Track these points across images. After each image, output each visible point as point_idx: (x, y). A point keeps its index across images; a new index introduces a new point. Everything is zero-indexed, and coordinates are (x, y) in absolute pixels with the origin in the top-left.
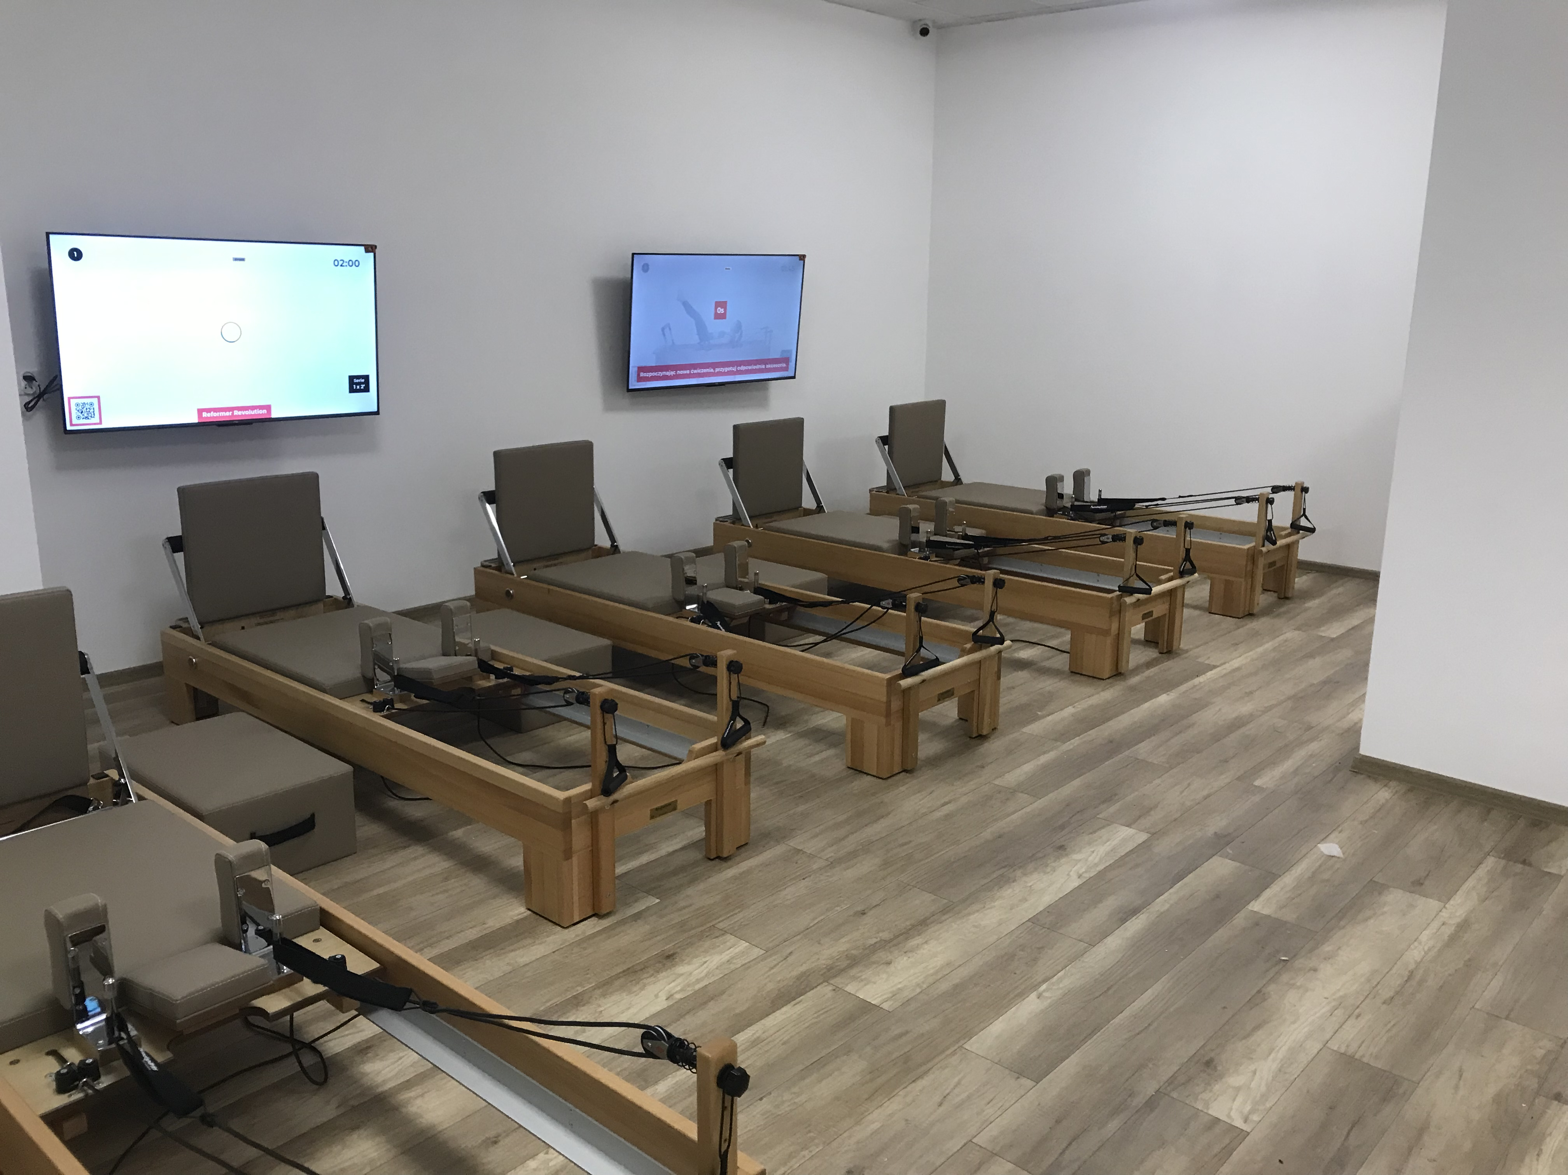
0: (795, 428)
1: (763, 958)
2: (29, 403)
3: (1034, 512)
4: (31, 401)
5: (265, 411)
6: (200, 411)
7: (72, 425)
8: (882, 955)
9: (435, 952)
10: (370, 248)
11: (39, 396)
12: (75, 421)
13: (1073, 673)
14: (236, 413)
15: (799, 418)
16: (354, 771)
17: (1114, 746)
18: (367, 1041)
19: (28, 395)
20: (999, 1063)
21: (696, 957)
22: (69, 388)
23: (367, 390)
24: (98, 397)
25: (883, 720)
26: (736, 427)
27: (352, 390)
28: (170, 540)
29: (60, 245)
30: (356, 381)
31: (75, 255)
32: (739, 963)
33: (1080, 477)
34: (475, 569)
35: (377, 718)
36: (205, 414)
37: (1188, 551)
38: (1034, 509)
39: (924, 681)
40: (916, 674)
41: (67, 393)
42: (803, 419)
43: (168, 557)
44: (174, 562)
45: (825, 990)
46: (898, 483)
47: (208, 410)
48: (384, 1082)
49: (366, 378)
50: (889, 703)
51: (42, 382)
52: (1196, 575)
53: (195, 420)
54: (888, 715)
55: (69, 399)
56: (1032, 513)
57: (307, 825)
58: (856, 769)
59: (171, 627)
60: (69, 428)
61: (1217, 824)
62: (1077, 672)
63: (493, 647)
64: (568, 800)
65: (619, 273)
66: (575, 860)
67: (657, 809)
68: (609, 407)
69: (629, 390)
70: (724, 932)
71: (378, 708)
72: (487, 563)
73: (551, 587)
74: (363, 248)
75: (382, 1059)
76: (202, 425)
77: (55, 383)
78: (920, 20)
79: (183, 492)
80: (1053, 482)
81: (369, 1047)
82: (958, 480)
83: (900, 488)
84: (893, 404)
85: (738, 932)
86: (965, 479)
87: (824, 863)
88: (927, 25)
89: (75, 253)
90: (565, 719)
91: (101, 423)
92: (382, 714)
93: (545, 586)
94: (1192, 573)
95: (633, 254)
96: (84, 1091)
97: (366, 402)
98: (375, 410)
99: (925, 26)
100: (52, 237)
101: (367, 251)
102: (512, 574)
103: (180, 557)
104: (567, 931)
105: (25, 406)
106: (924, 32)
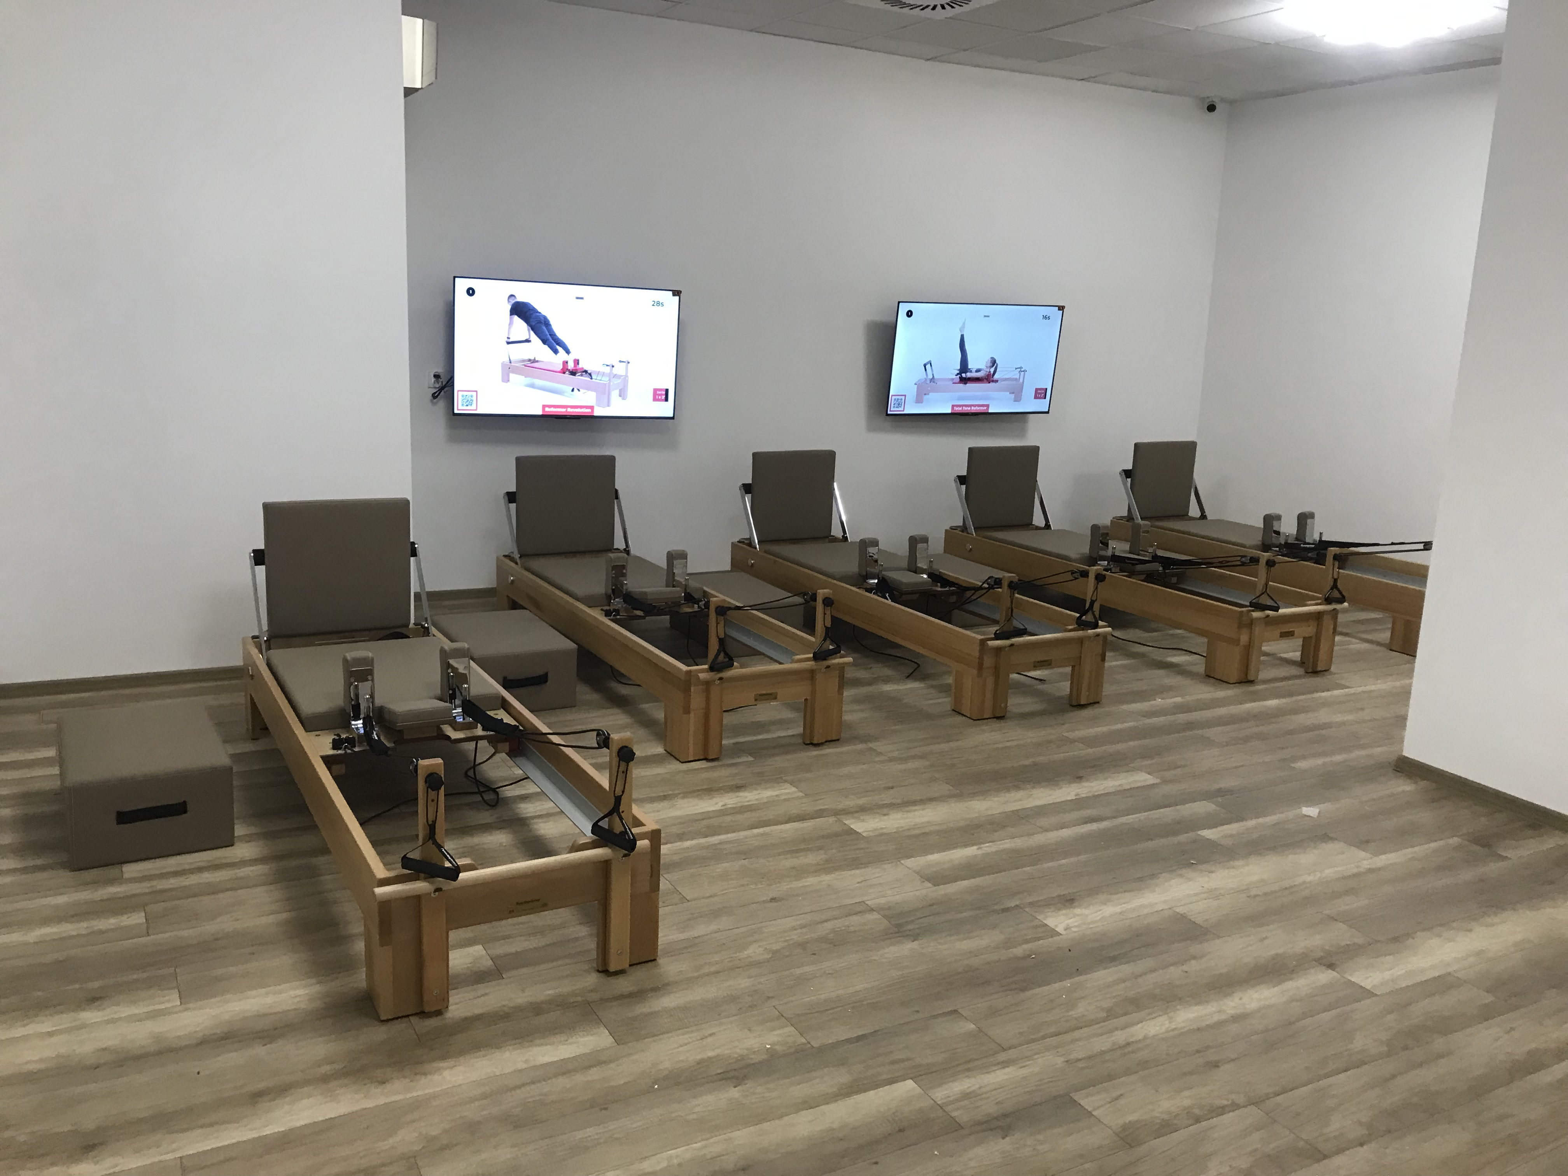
0: (1032, 453)
1: (802, 798)
2: (435, 393)
3: (1248, 546)
4: (436, 392)
5: (589, 410)
6: (544, 406)
7: (458, 410)
8: (885, 811)
9: (594, 761)
10: (676, 293)
11: (441, 389)
12: (460, 407)
13: (1208, 676)
14: (569, 410)
15: (1036, 446)
16: (578, 649)
17: (1190, 726)
18: (528, 794)
19: (435, 388)
20: (917, 873)
21: (756, 790)
22: (459, 384)
23: (666, 399)
24: (476, 391)
25: (975, 672)
26: (970, 449)
27: (655, 399)
28: (508, 494)
29: (462, 285)
30: (658, 392)
31: (471, 292)
32: (783, 798)
33: (1304, 519)
34: (732, 543)
35: (606, 621)
36: (547, 409)
37: (1335, 581)
38: (1247, 542)
39: (1012, 645)
40: (1008, 638)
41: (457, 386)
42: (1039, 447)
43: (505, 505)
44: (508, 510)
45: (832, 820)
46: (1137, 514)
47: (550, 406)
48: (526, 813)
49: (667, 391)
50: (981, 658)
51: (444, 380)
52: (1346, 604)
53: (540, 413)
54: (980, 667)
55: (458, 391)
56: (1245, 547)
57: (542, 679)
58: (957, 712)
59: (504, 556)
60: (456, 411)
61: (1226, 783)
62: (1211, 676)
63: (705, 589)
64: (689, 673)
65: (882, 317)
66: (692, 715)
67: (760, 695)
68: (871, 428)
69: (887, 415)
70: (786, 781)
71: (608, 614)
72: (743, 540)
73: (777, 559)
74: (671, 292)
75: (532, 804)
76: (544, 417)
77: (451, 381)
78: (1208, 98)
79: (519, 460)
80: (1269, 520)
81: (528, 797)
82: (1203, 516)
83: (1137, 518)
84: (1138, 441)
85: (792, 783)
86: (1210, 515)
87: (886, 758)
88: (1213, 101)
89: (471, 293)
90: (764, 654)
91: (476, 410)
92: (609, 618)
93: (771, 557)
94: (1341, 601)
95: (899, 302)
96: (345, 750)
97: (666, 409)
98: (672, 416)
99: (1212, 103)
100: (456, 279)
101: (674, 295)
102: (756, 548)
103: (513, 506)
104: (681, 764)
105: (432, 395)
106: (1211, 108)
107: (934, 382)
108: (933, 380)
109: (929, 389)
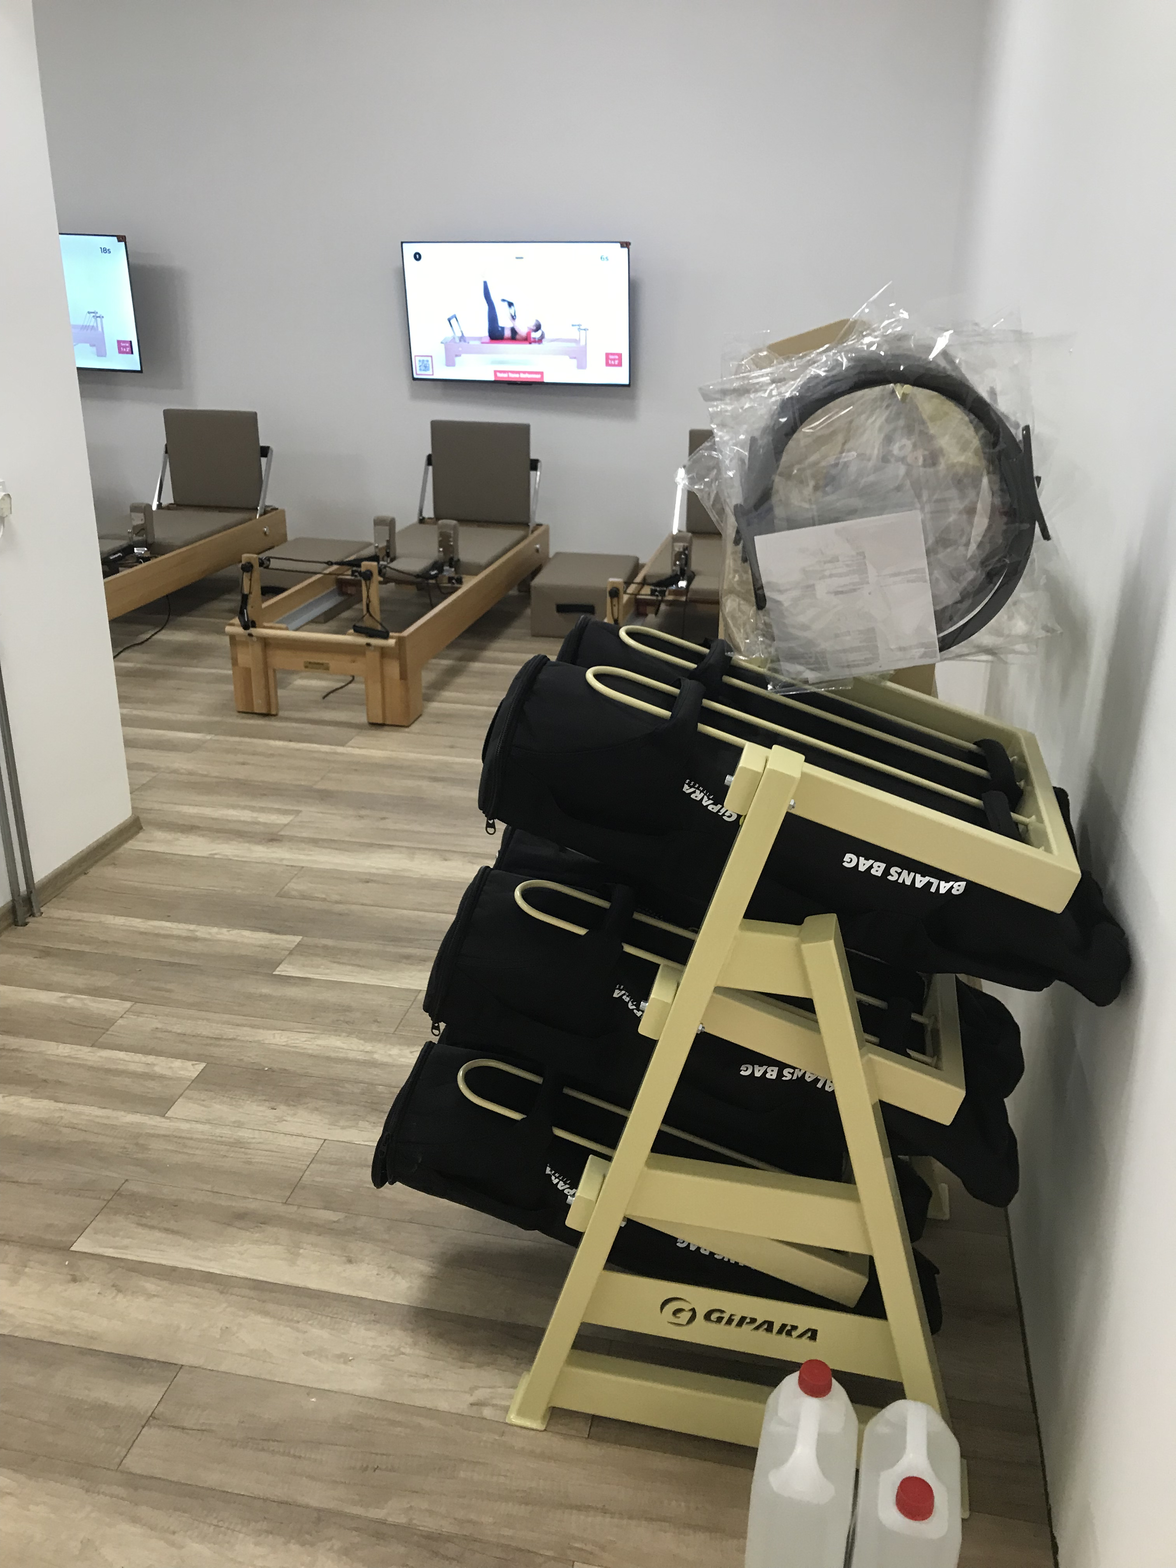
69: (415, 379)
107: (465, 341)
108: (462, 338)
109: (460, 349)
